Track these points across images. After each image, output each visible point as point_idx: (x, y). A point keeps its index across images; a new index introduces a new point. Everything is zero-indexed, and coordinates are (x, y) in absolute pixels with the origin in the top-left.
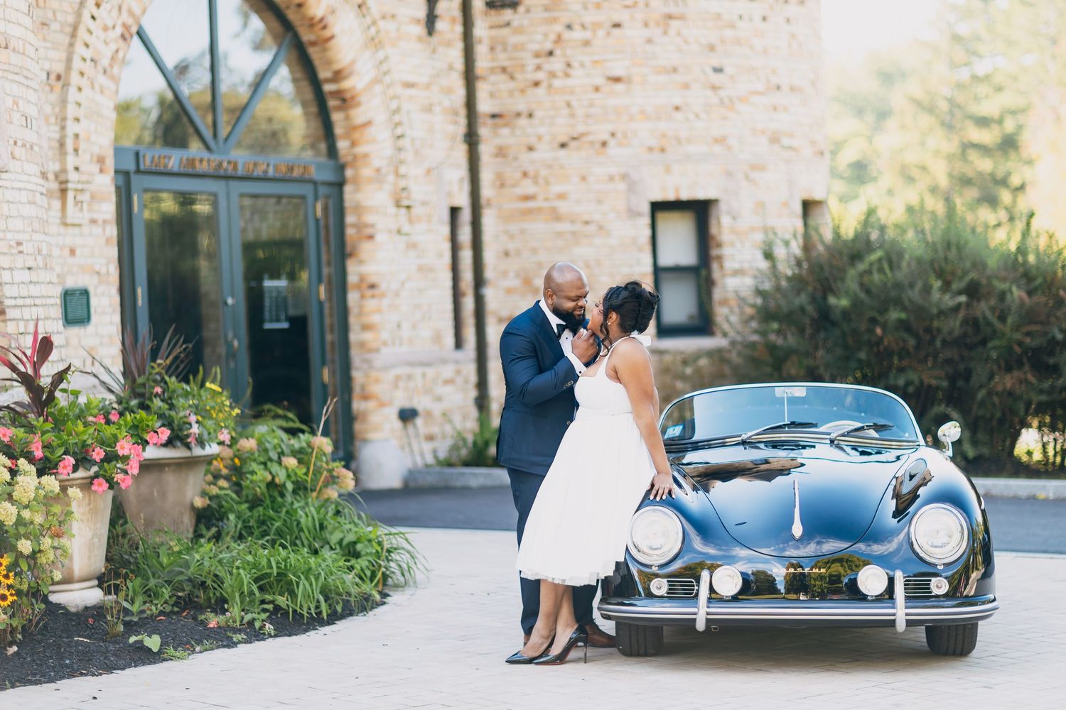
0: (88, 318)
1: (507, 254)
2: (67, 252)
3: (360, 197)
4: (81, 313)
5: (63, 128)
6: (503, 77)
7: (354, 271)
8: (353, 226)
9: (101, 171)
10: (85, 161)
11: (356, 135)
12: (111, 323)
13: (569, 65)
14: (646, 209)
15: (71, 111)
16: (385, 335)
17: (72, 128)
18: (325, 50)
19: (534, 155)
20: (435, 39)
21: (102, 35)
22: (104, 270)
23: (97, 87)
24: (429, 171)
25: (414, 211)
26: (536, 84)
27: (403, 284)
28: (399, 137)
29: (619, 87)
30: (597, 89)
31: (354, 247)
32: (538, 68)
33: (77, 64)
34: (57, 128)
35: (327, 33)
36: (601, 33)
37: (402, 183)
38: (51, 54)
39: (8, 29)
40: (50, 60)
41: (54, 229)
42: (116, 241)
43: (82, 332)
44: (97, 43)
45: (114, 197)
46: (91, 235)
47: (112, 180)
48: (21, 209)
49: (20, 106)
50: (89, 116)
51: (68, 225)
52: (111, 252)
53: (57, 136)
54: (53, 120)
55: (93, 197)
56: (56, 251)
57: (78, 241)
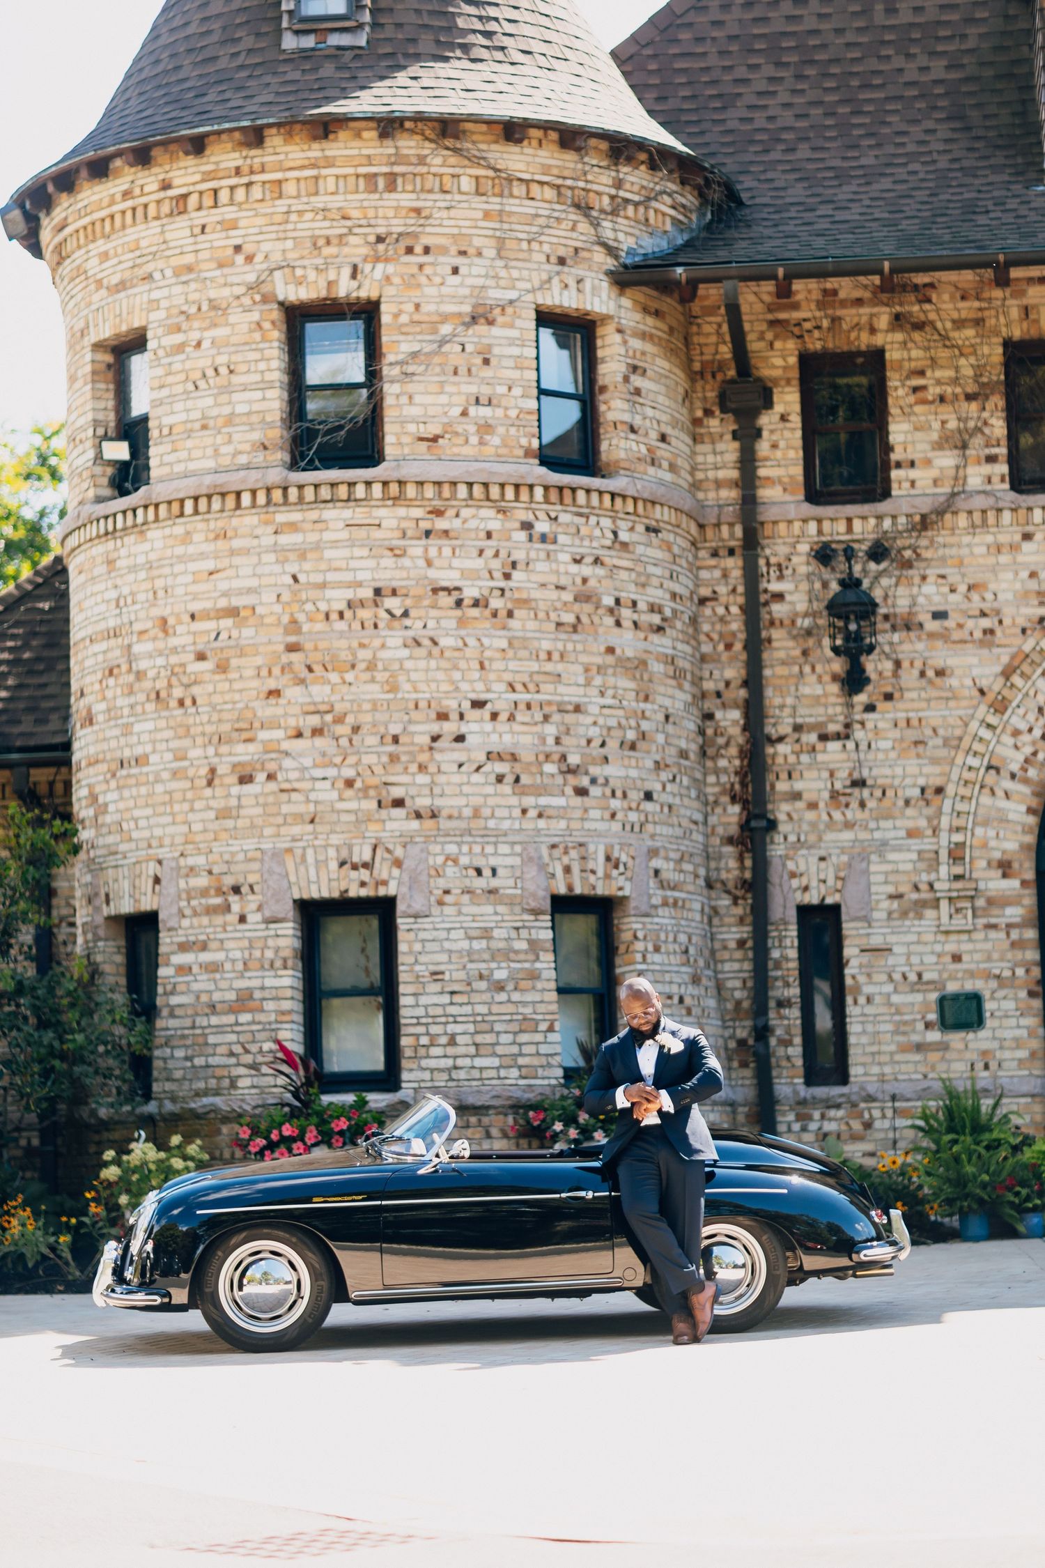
0: (980, 1023)
2: (948, 959)
4: (970, 1018)
9: (1004, 876)
10: (978, 869)
12: (1019, 1027)
15: (945, 822)
21: (1008, 740)
22: (1007, 973)
23: (1000, 793)
38: (926, 770)
39: (438, 802)
40: (927, 776)
41: (929, 937)
42: (1036, 943)
43: (971, 1036)
44: (1000, 750)
45: (1029, 899)
46: (986, 939)
47: (1024, 883)
48: (447, 945)
49: (464, 860)
50: (985, 823)
51: (947, 933)
52: (1019, 955)
53: (935, 847)
54: (929, 832)
55: (991, 902)
56: (932, 959)
57: (966, 946)
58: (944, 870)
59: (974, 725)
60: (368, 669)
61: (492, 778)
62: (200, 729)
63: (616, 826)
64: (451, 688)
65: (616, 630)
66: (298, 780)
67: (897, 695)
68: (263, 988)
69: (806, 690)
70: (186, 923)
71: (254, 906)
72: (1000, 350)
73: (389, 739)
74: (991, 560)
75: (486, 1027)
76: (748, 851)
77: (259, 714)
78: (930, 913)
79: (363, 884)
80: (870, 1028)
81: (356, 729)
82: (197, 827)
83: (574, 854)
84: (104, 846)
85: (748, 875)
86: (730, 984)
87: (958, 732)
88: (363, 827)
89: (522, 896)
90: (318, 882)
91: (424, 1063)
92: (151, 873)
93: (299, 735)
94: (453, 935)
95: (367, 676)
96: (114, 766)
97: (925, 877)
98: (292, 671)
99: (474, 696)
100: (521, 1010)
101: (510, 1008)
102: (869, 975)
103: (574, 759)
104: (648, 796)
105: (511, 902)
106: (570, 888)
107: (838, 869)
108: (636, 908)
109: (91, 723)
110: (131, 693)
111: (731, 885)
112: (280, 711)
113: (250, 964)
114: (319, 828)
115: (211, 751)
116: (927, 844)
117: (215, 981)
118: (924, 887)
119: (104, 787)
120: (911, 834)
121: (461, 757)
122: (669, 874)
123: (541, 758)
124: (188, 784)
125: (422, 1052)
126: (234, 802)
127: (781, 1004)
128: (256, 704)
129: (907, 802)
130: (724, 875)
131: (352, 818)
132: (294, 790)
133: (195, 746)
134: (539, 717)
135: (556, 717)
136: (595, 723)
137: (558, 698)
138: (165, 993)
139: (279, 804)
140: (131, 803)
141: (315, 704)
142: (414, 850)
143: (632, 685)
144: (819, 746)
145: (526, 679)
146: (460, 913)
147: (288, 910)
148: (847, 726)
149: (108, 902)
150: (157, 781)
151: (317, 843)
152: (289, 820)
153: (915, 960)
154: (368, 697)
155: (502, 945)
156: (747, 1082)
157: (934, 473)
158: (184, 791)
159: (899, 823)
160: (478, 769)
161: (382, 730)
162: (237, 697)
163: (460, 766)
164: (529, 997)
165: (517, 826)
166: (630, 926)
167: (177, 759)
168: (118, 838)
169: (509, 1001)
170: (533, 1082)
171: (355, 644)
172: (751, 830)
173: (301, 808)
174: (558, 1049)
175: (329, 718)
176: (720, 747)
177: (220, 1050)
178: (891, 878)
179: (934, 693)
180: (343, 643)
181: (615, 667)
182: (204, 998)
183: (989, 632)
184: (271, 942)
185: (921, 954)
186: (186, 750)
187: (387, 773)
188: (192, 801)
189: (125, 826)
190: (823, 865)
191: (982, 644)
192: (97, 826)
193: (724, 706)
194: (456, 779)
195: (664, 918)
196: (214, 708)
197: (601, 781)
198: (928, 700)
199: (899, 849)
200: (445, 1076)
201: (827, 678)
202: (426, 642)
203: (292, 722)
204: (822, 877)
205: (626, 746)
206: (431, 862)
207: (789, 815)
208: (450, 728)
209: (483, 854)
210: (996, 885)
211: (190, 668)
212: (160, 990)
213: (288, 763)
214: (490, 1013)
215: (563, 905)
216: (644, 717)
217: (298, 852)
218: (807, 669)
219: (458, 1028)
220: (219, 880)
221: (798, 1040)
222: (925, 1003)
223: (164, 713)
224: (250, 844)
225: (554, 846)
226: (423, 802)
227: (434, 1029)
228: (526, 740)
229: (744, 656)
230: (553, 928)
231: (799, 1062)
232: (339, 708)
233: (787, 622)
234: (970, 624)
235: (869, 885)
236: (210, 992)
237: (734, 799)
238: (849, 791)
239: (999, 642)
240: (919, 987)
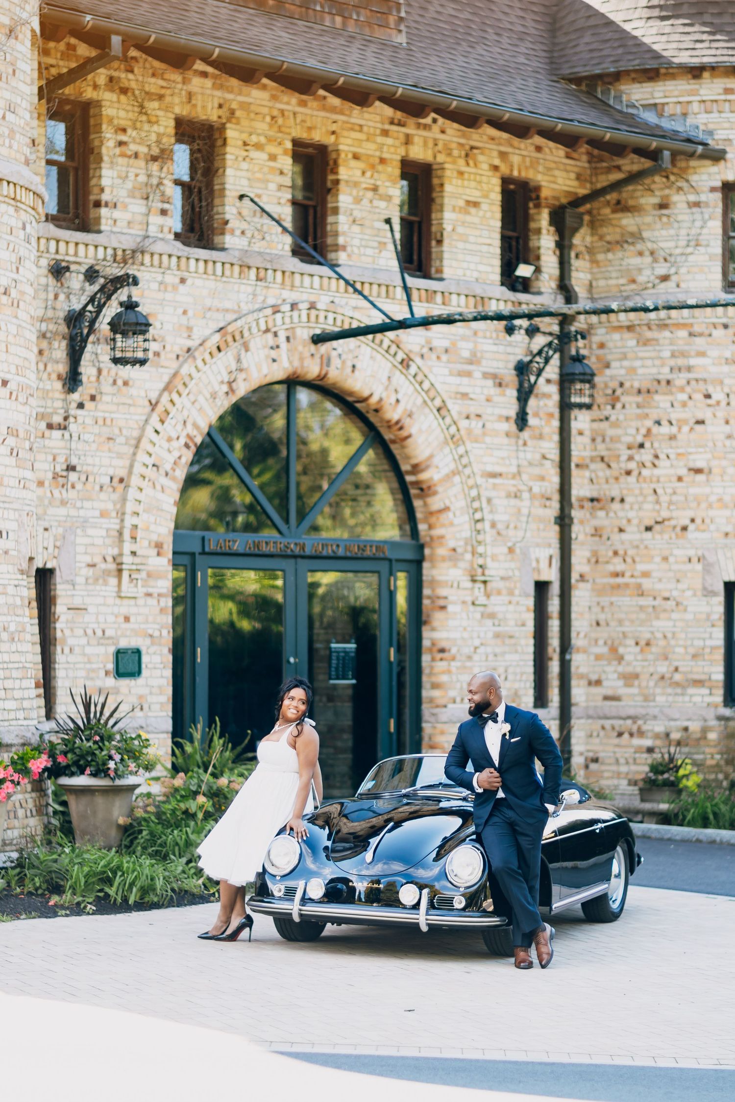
0: (139, 672)
1: (598, 624)
2: (122, 619)
3: (435, 572)
4: (134, 668)
5: (122, 521)
6: (603, 466)
7: (428, 636)
8: (429, 597)
9: (159, 554)
10: (143, 547)
11: (433, 520)
12: (162, 677)
13: (657, 457)
14: (721, 588)
15: (130, 507)
16: (452, 693)
17: (129, 521)
18: (403, 447)
19: (624, 536)
20: (526, 434)
21: (166, 445)
22: (157, 634)
23: (158, 487)
24: (511, 550)
25: (489, 585)
26: (628, 473)
27: (476, 648)
28: (478, 521)
29: (700, 478)
30: (680, 479)
31: (428, 616)
32: (631, 458)
33: (138, 469)
34: (118, 521)
35: (404, 433)
36: (686, 429)
37: (481, 561)
38: (114, 462)
40: (115, 467)
41: (110, 601)
42: (171, 610)
43: (133, 682)
44: (161, 452)
45: (170, 574)
46: (145, 605)
47: (168, 561)
50: (150, 511)
51: (123, 598)
52: (163, 619)
53: (120, 527)
54: (114, 514)
55: (149, 575)
56: (111, 619)
57: (133, 610)
58: (128, 547)
59: (149, 432)
61: (9, 451)
67: (98, 398)
69: (40, 384)
72: (172, 123)
74: (160, 295)
75: (8, 673)
78: (113, 581)
80: (71, 674)
87: (137, 434)
97: (111, 551)
101: (17, 657)
102: (72, 630)
107: (55, 540)
116: (115, 524)
118: (110, 559)
129: (101, 487)
144: (47, 433)
145: (22, 363)
148: (66, 418)
153: (101, 619)
155: (11, 600)
157: (127, 216)
159: (96, 504)
169: (17, 651)
178: (89, 550)
179: (121, 399)
183: (157, 354)
185: (105, 614)
190: (46, 533)
191: (152, 363)
198: (118, 404)
199: (95, 526)
201: (54, 376)
204: (45, 544)
210: (153, 561)
218: (42, 366)
222: (106, 654)
228: (21, 418)
235: (75, 553)
238: (65, 474)
239: (162, 364)
240: (102, 641)
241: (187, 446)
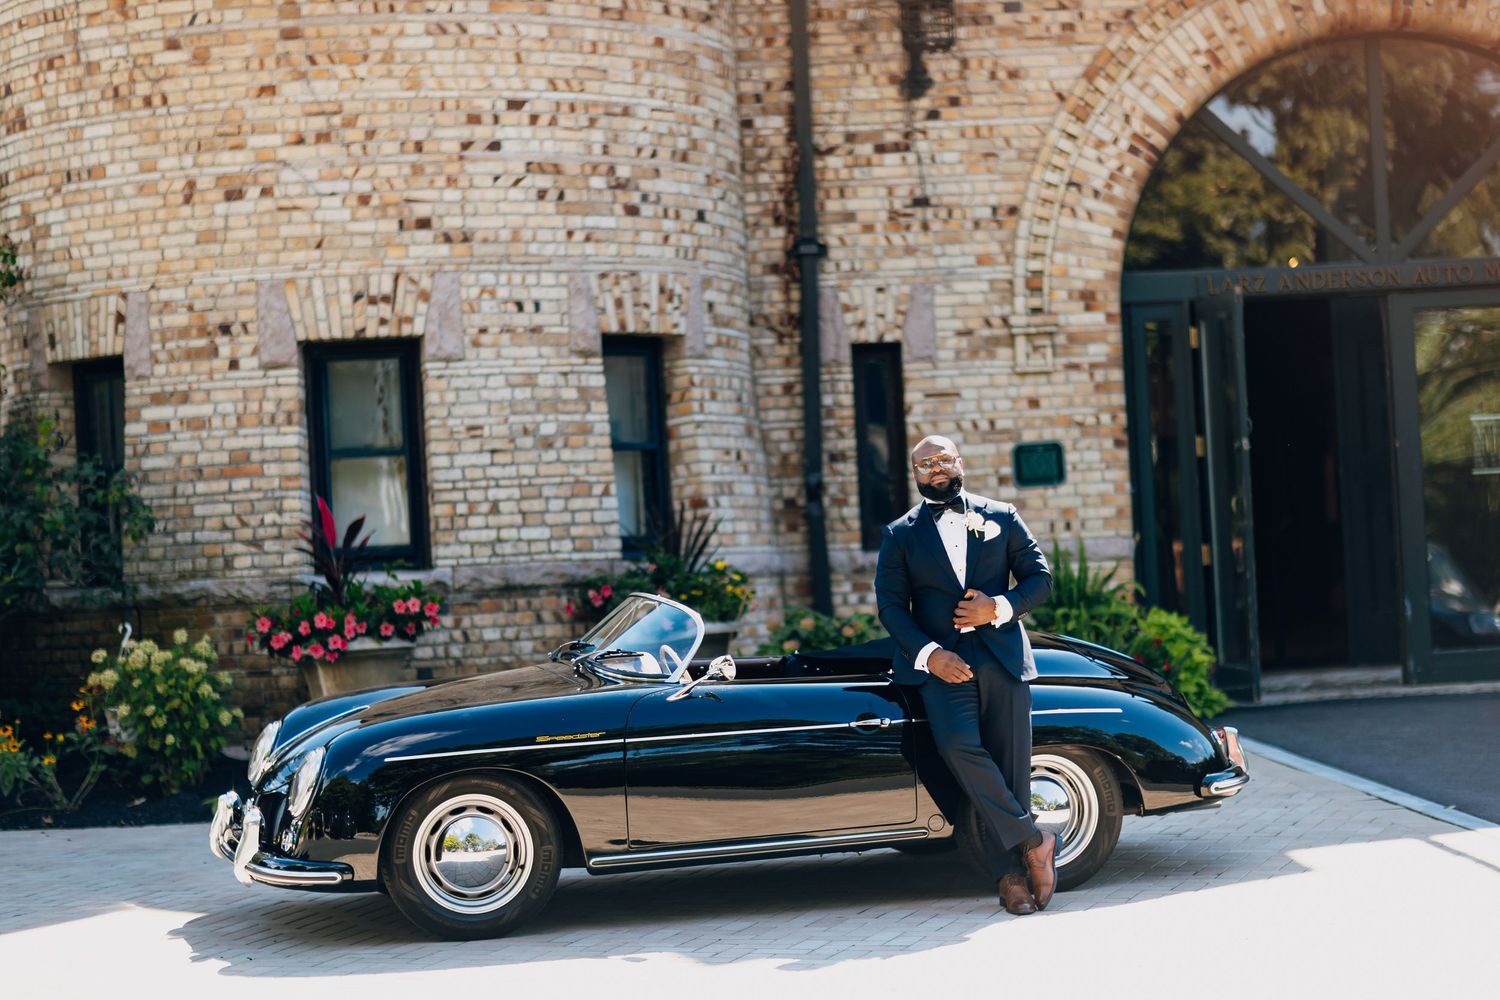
0: (1061, 477)
2: (1024, 404)
4: (1050, 471)
5: (1012, 264)
9: (1087, 309)
10: (1057, 301)
12: (1107, 480)
15: (1021, 247)
17: (1025, 266)
21: (1091, 152)
22: (1091, 420)
23: (1082, 213)
33: (1033, 191)
34: (1006, 268)
38: (1000, 186)
39: (471, 223)
40: (999, 193)
41: (1002, 380)
42: (1121, 386)
43: (1050, 492)
44: (1083, 164)
45: (1115, 336)
46: (1067, 381)
47: (1109, 317)
48: (485, 394)
49: (502, 293)
50: (1065, 248)
51: (1023, 374)
52: (1104, 399)
53: (1008, 276)
54: (1002, 259)
55: (1072, 338)
56: (1005, 405)
57: (1044, 390)
58: (1021, 303)
59: (1054, 136)
60: (383, 61)
61: (533, 194)
62: (172, 134)
63: (669, 252)
64: (484, 85)
65: (665, 18)
66: (300, 196)
67: (964, 100)
68: (262, 448)
69: (859, 94)
70: (160, 370)
71: (248, 349)
73: (411, 146)
75: (533, 491)
76: (795, 280)
77: (249, 115)
78: (1003, 352)
79: (383, 322)
81: (371, 134)
82: (171, 253)
83: (625, 284)
84: (46, 277)
85: (795, 309)
86: (776, 435)
87: (1034, 143)
88: (382, 253)
89: (569, 335)
90: (328, 318)
91: (463, 535)
92: (112, 309)
93: (300, 141)
94: (492, 382)
95: (382, 69)
96: (57, 179)
97: (997, 311)
98: (289, 63)
99: (510, 95)
100: (573, 470)
101: (559, 469)
102: (934, 424)
103: (623, 172)
104: (701, 216)
105: (557, 342)
106: (623, 325)
107: (898, 301)
108: (692, 348)
109: (23, 127)
110: (80, 89)
111: (775, 321)
112: (275, 112)
113: (246, 419)
114: (328, 254)
115: (188, 160)
116: (1000, 272)
117: (201, 440)
118: (996, 322)
119: (45, 205)
120: (982, 260)
121: (498, 168)
122: (723, 310)
123: (588, 169)
124: (159, 201)
125: (460, 522)
126: (219, 223)
127: (835, 457)
128: (245, 103)
129: (977, 224)
130: (767, 309)
131: (368, 241)
132: (295, 208)
133: (166, 155)
134: (584, 121)
135: (603, 121)
136: (645, 129)
137: (604, 99)
138: (135, 455)
139: (277, 225)
140: (83, 225)
141: (319, 103)
142: (443, 281)
143: (681, 84)
144: (876, 158)
145: (568, 74)
146: (499, 356)
147: (292, 353)
149: (53, 344)
150: (117, 198)
151: (326, 272)
152: (290, 244)
153: (987, 405)
154: (384, 95)
155: (548, 393)
156: (797, 548)
158: (155, 209)
159: (967, 248)
160: (517, 182)
161: (402, 135)
162: (220, 94)
163: (496, 179)
164: (581, 455)
165: (562, 251)
166: (686, 370)
167: (142, 170)
168: (66, 267)
169: (559, 460)
170: (589, 556)
171: (367, 30)
172: (800, 257)
173: (305, 230)
174: (615, 516)
175: (337, 120)
176: (762, 160)
177: (209, 523)
178: (960, 312)
179: (1005, 98)
180: (353, 29)
181: (665, 62)
182: (187, 461)
183: (1068, 27)
184: (270, 393)
185: (993, 399)
186: (155, 159)
187: (409, 188)
188: (166, 222)
189: (75, 252)
190: (881, 296)
191: (1061, 41)
192: (34, 252)
193: (765, 112)
194: (491, 194)
195: (718, 360)
196: (191, 108)
197: (652, 198)
198: (999, 106)
199: (968, 278)
200: (488, 551)
201: (883, 80)
202: (453, 29)
203: (291, 125)
204: (880, 310)
205: (678, 156)
206: (464, 293)
207: (841, 239)
208: (483, 133)
209: (524, 285)
210: (1078, 319)
211: (159, 59)
212: (129, 451)
213: (287, 175)
214: (538, 475)
215: (615, 345)
216: (695, 124)
217: (303, 283)
218: (860, 69)
219: (502, 494)
220: (202, 318)
221: (854, 499)
222: (999, 455)
223: (125, 115)
224: (241, 274)
225: (603, 276)
226: (453, 223)
227: (473, 495)
228: (571, 148)
229: (787, 53)
230: (606, 372)
231: (856, 524)
232: (349, 108)
233: (836, 14)
234: (1047, 17)
235: (934, 319)
236: (195, 454)
237: (778, 221)
238: (909, 211)
239: (1079, 39)
240: (991, 437)
241: (1133, 150)
